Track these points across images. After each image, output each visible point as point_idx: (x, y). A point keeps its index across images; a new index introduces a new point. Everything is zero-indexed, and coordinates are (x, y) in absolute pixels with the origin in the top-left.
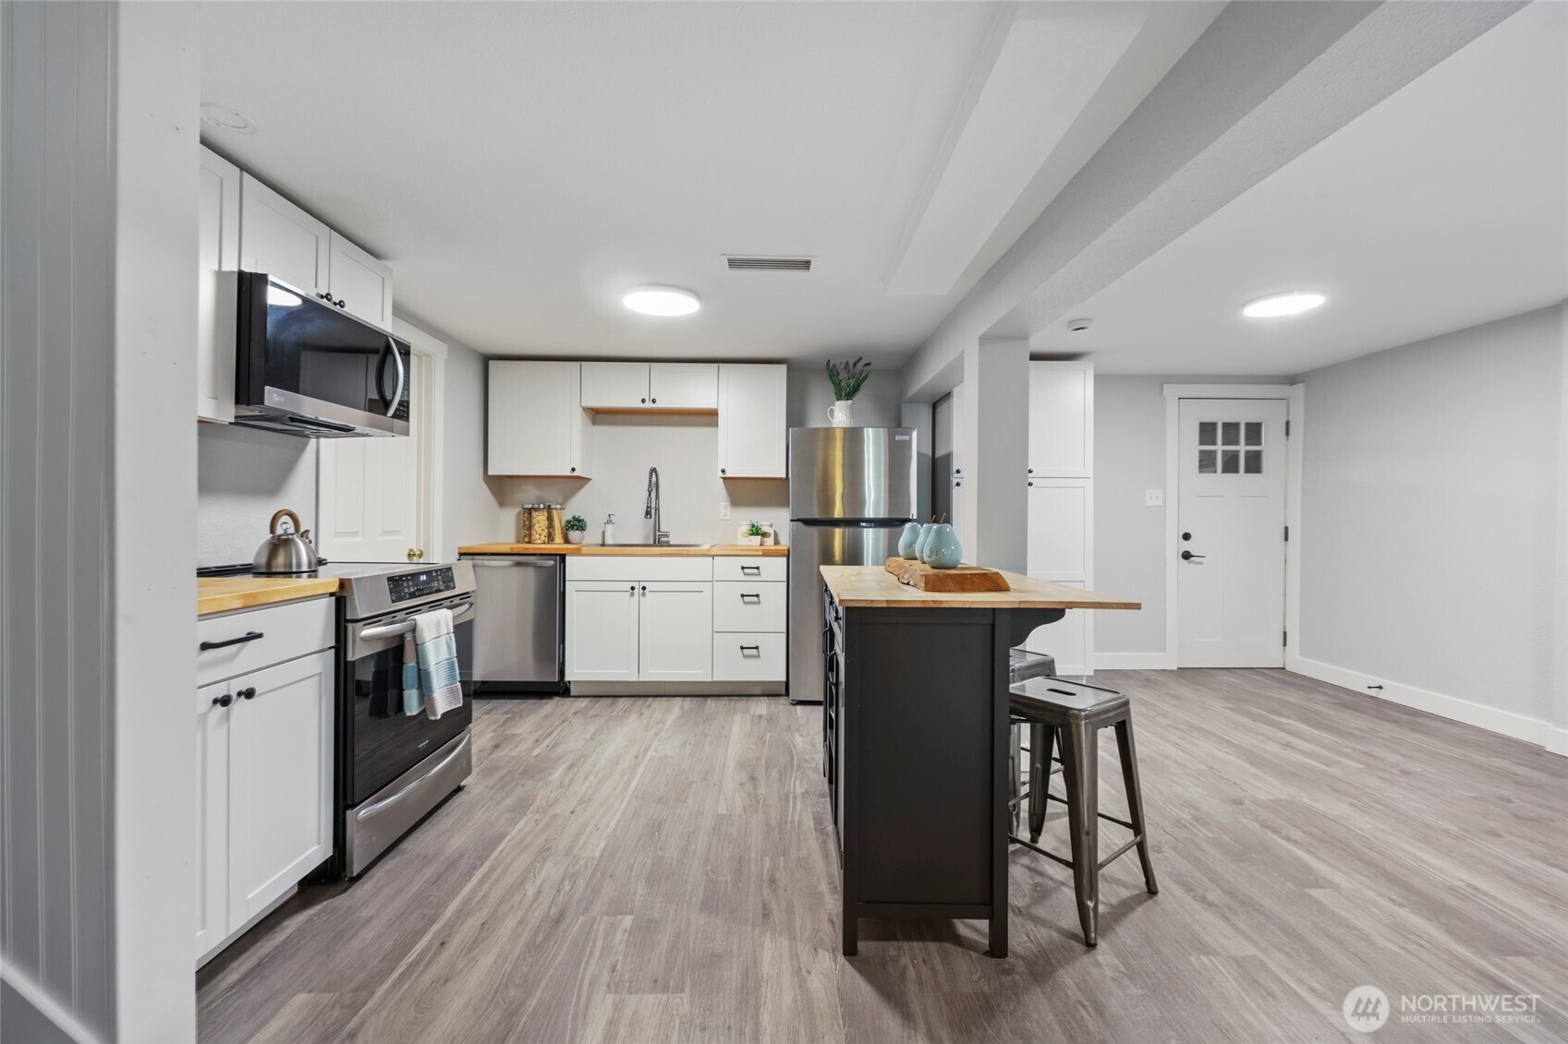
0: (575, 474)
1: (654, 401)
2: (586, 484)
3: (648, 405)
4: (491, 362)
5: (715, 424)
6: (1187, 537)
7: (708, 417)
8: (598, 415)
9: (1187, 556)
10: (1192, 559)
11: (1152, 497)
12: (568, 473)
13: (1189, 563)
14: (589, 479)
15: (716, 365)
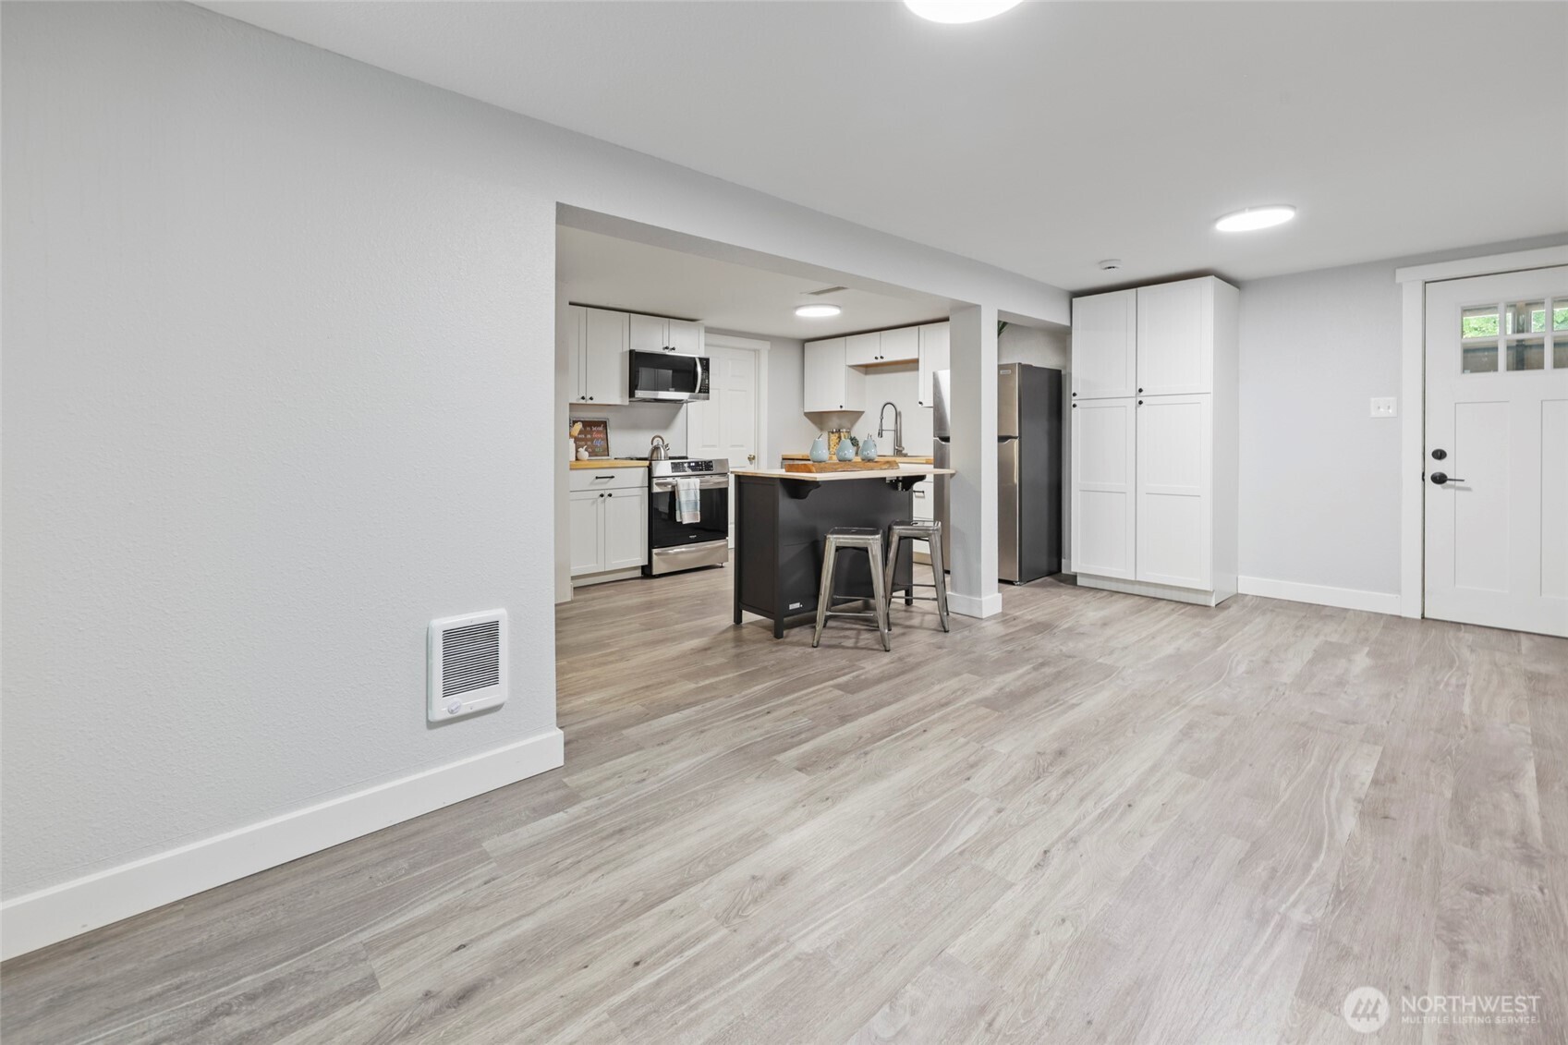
0: (843, 409)
1: (882, 357)
2: (860, 416)
3: (880, 361)
4: (807, 344)
5: (917, 369)
6: (1439, 455)
7: (912, 365)
8: (867, 369)
9: (1440, 479)
10: (1448, 482)
11: (1381, 407)
12: (839, 409)
13: (1444, 488)
14: (863, 412)
15: (917, 327)
